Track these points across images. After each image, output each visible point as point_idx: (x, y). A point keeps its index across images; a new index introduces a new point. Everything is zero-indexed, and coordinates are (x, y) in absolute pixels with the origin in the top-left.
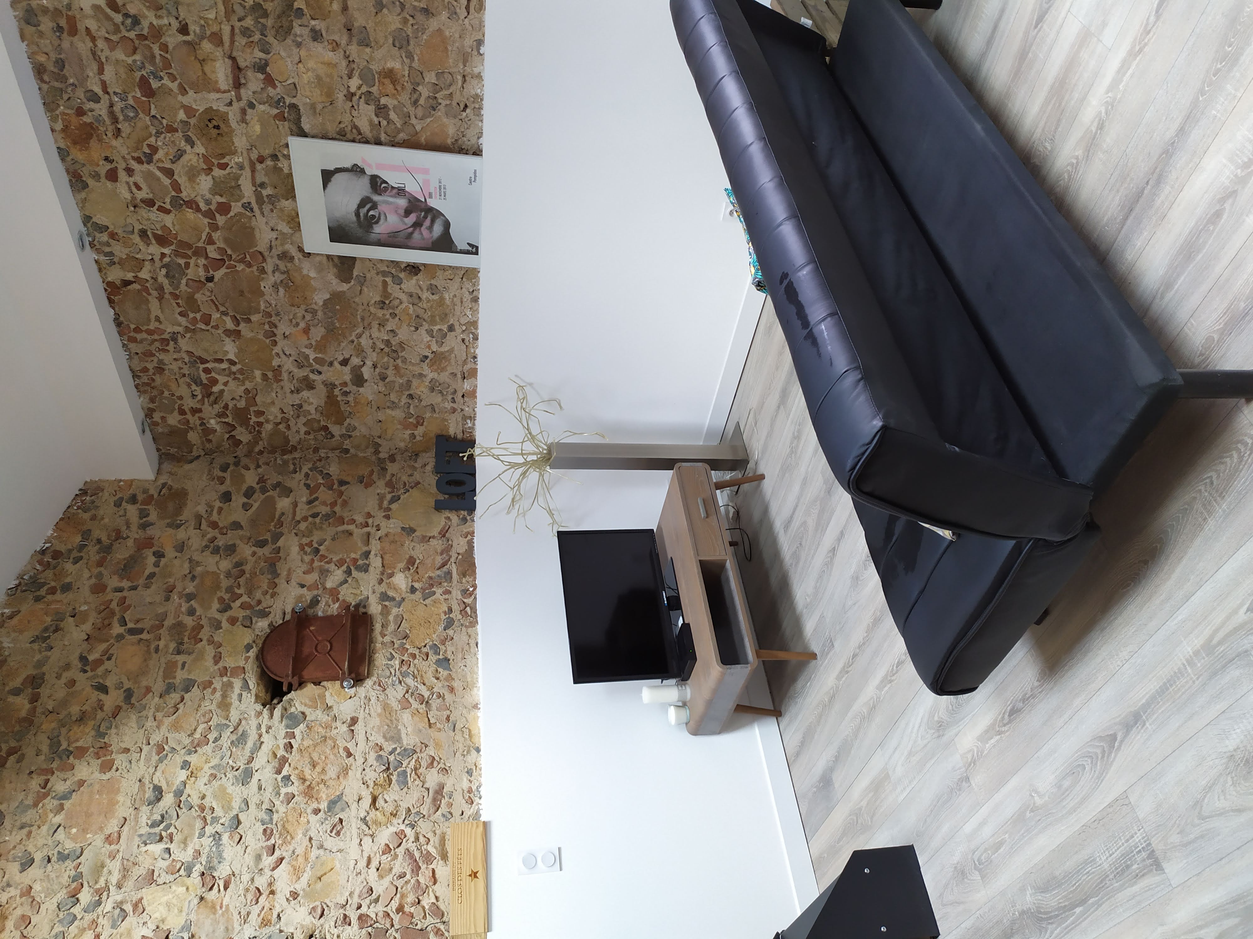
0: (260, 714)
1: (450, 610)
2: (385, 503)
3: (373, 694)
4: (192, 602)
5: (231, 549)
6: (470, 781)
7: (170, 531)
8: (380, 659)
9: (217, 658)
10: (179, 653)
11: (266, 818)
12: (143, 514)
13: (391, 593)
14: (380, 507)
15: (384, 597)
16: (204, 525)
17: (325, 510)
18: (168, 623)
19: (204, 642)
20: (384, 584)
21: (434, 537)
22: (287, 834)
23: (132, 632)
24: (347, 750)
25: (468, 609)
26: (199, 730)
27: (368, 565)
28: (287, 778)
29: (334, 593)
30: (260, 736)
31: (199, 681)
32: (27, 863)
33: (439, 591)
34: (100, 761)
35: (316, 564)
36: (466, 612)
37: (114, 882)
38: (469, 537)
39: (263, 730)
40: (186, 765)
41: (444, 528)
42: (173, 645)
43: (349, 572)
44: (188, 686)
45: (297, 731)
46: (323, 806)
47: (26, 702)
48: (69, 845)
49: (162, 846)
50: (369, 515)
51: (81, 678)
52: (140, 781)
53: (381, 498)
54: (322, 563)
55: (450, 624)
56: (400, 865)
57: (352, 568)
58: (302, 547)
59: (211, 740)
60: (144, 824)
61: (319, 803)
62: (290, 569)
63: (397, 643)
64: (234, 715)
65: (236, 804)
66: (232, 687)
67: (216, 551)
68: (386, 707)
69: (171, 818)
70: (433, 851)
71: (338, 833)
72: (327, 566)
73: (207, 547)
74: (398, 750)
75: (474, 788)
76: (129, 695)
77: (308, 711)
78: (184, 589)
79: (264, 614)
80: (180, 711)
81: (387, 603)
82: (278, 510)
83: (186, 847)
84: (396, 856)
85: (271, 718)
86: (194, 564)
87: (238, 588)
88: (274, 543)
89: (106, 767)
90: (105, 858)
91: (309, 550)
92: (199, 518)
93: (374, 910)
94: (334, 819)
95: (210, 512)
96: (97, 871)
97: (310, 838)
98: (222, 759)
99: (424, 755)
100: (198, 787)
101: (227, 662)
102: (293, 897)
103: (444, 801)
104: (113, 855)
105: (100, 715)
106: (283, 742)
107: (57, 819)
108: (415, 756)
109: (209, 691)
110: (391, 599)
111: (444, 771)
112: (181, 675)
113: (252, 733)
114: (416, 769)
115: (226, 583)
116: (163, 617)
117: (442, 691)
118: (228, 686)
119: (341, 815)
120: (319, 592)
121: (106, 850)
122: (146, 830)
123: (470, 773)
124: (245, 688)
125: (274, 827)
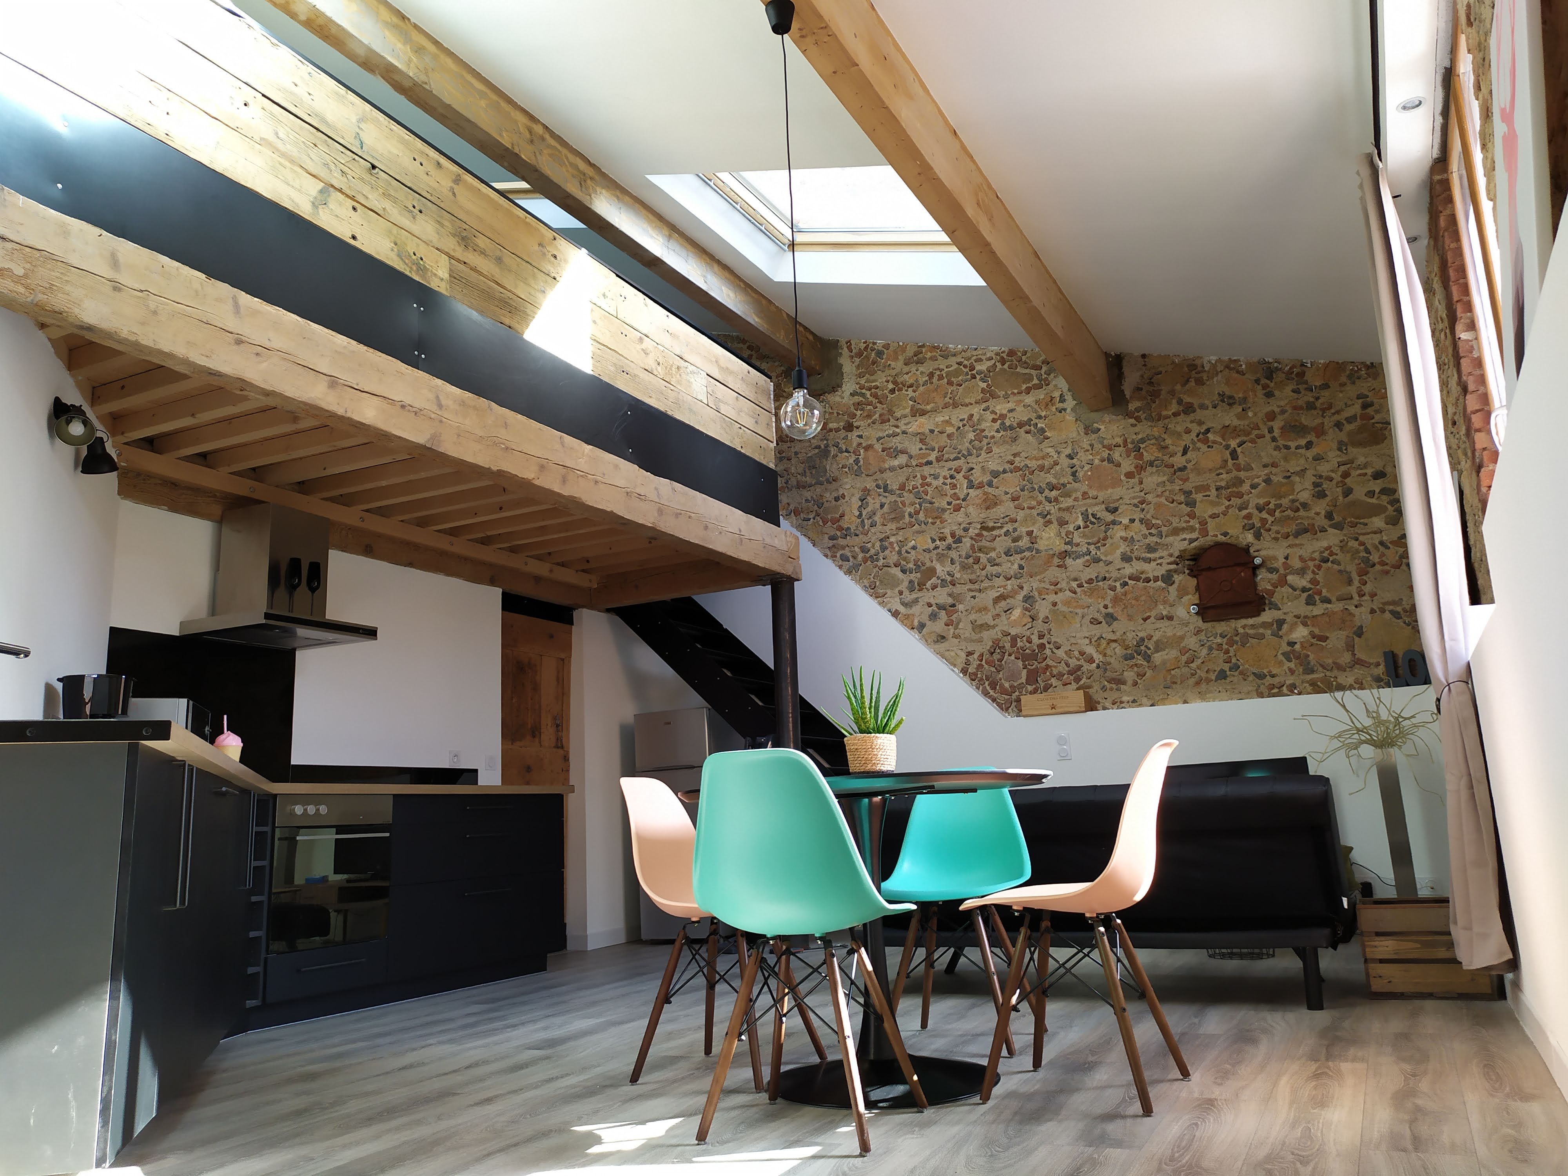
0: (1171, 555)
1: (1273, 676)
2: (1391, 607)
3: (1192, 627)
4: (1264, 484)
5: (1321, 495)
6: (1128, 702)
7: (1335, 446)
8: (1222, 627)
9: (1214, 516)
10: (1217, 490)
11: (1099, 579)
12: (1349, 420)
13: (1285, 626)
14: (1384, 604)
15: (1280, 623)
16: (1343, 468)
17: (1375, 557)
18: (1242, 474)
19: (1228, 503)
20: (1296, 620)
21: (1354, 654)
22: (1091, 592)
23: (1234, 454)
24: (1149, 617)
25: (1276, 690)
26: (1158, 522)
27: (1314, 604)
28: (1125, 584)
29: (1283, 582)
30: (1154, 560)
31: (1195, 509)
32: (1070, 457)
33: (1292, 665)
34: (1134, 470)
35: (1311, 564)
36: (1273, 689)
37: (1061, 506)
38: (1357, 686)
39: (1159, 561)
40: (1132, 521)
41: (1366, 662)
42: (1223, 484)
43: (1304, 590)
44: (1191, 504)
45: (1159, 583)
46: (1110, 610)
47: (1173, 411)
48: (1080, 474)
49: (1082, 524)
50: (1373, 595)
51: (1193, 435)
52: (1121, 498)
54: (1312, 568)
55: (1260, 676)
56: (1073, 662)
57: (1310, 592)
58: (1328, 548)
59: (1150, 531)
60: (1094, 509)
61: (1112, 607)
62: (1303, 544)
63: (1237, 638)
64: (1171, 539)
65: (1109, 558)
66: (1191, 533)
67: (1316, 485)
68: (1182, 638)
69: (1099, 523)
70: (1082, 682)
71: (1091, 623)
72: (1310, 572)
73: (1321, 477)
74: (1149, 652)
75: (1123, 705)
76: (1183, 469)
77: (1175, 586)
78: (1275, 475)
79: (1258, 536)
80: (1171, 505)
81: (1275, 625)
82: (1370, 520)
83: (1082, 537)
84: (1079, 660)
85: (1168, 564)
86: (1302, 473)
87: (1281, 512)
88: (1331, 526)
89: (1129, 475)
90: (1074, 496)
91: (1326, 554)
92: (1352, 462)
93: (1048, 652)
94: (1101, 619)
95: (1359, 467)
96: (1067, 495)
97: (1089, 607)
98: (1138, 541)
99: (1146, 669)
100: (1118, 532)
101: (1211, 525)
102: (1055, 604)
103: (1114, 686)
104: (1076, 499)
105: (1166, 458)
106: (1151, 576)
107: (1097, 462)
108: (1145, 663)
109: (1187, 518)
110: (1280, 628)
111: (1135, 684)
112: (1199, 497)
113: (1157, 555)
114: (1136, 665)
115: (1285, 502)
116: (1248, 468)
117: (1197, 676)
118: (1192, 529)
119: (1104, 622)
120: (1282, 571)
121: (1079, 494)
122: (1090, 511)
123: (1134, 701)
124: (1191, 541)
125: (1095, 584)
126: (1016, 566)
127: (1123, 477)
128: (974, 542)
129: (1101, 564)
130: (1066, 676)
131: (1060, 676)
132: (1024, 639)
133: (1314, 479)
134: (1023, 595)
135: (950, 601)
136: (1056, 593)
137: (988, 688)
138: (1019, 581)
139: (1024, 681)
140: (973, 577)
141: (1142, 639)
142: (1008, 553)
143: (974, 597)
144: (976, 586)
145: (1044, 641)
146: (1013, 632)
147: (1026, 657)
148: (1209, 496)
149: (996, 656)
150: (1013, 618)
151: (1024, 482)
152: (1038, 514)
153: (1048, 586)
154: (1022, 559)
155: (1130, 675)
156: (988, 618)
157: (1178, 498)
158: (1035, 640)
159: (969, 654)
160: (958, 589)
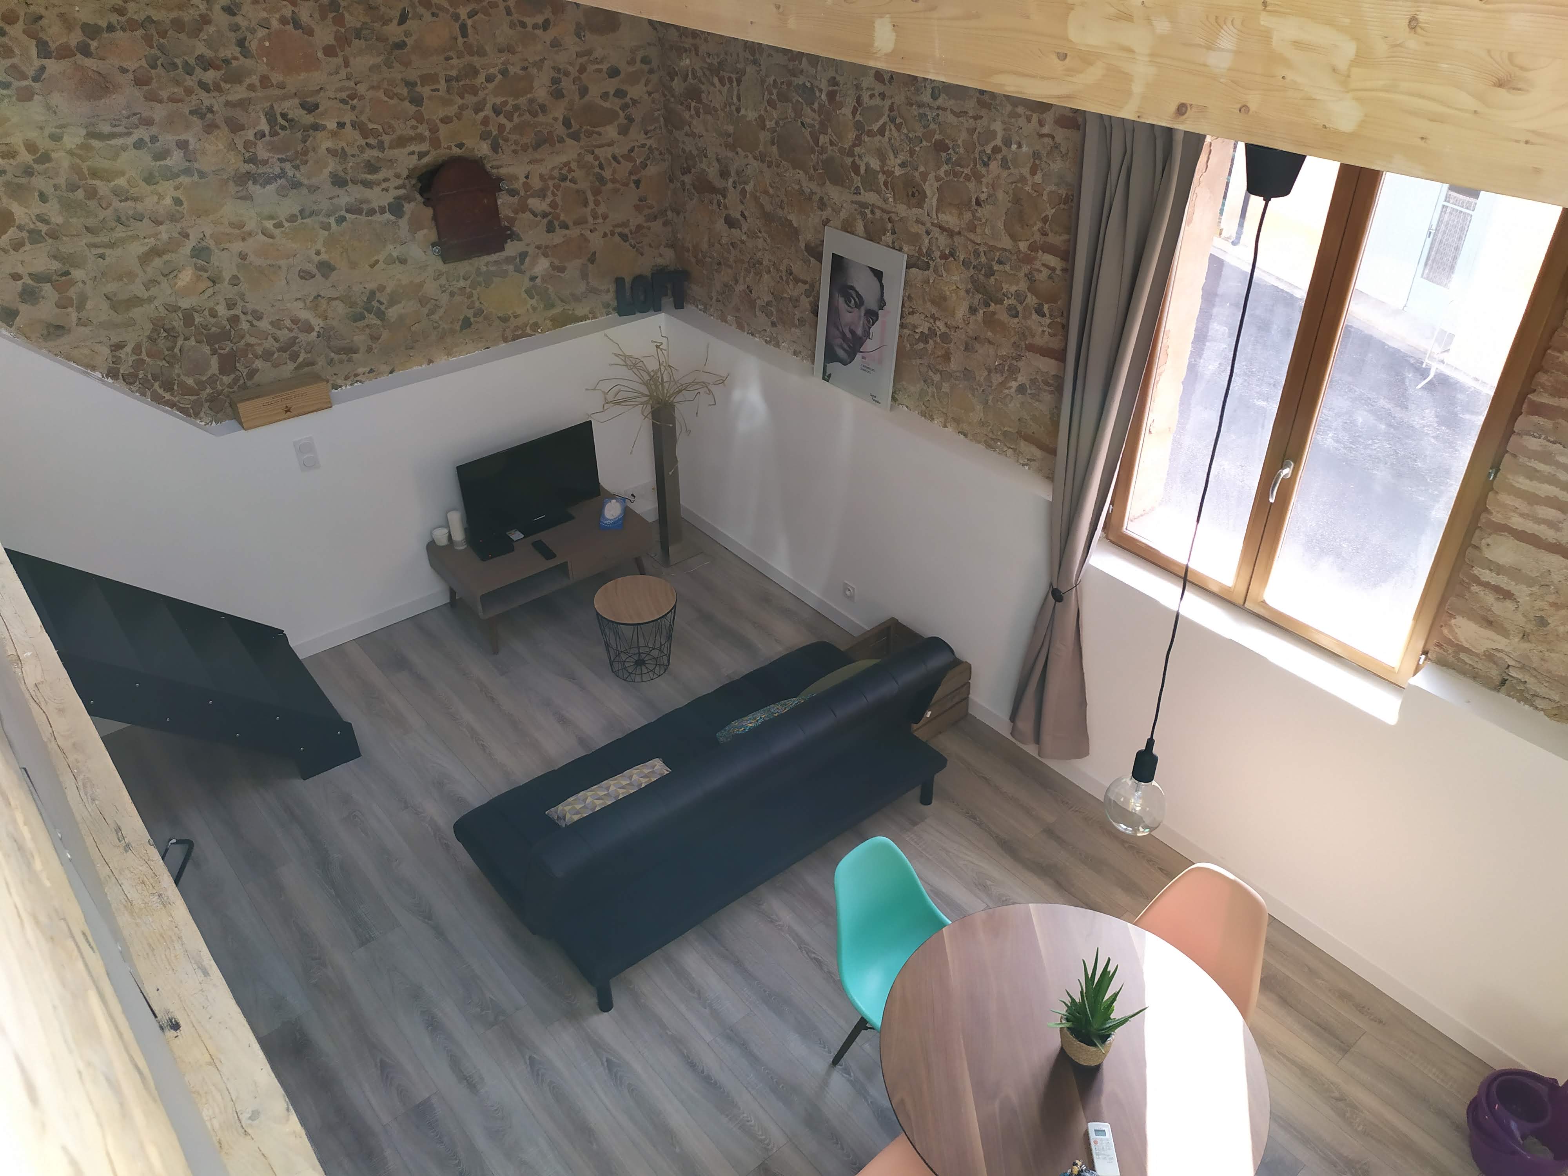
0: (398, 176)
1: (516, 317)
2: (619, 230)
3: (431, 270)
4: (500, 76)
5: (558, 94)
6: (364, 374)
8: (464, 267)
9: (446, 120)
10: (447, 81)
11: (307, 213)
13: (527, 260)
14: (614, 226)
15: (523, 256)
16: (580, 60)
17: (607, 174)
18: (476, 61)
19: (460, 102)
20: (537, 251)
21: (588, 283)
22: (295, 234)
23: (463, 28)
24: (377, 262)
25: (520, 332)
26: (376, 127)
27: (554, 231)
28: (342, 219)
29: (523, 207)
30: (379, 184)
31: (422, 109)
33: (534, 302)
34: (334, 42)
35: (551, 183)
36: (517, 331)
37: (230, 98)
38: (590, 316)
39: (384, 185)
40: (341, 125)
41: (598, 290)
42: (454, 73)
43: (545, 215)
44: (417, 101)
45: (388, 216)
46: (324, 257)
48: (253, 46)
49: (266, 129)
50: (605, 217)
52: (321, 89)
53: (625, 224)
54: (552, 188)
55: (504, 319)
56: (284, 335)
57: (550, 217)
58: (567, 164)
59: (368, 141)
60: (282, 106)
61: (326, 252)
62: (543, 160)
63: (481, 279)
64: (395, 152)
65: (314, 181)
66: (420, 143)
67: (555, 81)
68: (421, 285)
69: (292, 127)
70: (300, 359)
71: (302, 277)
73: (559, 71)
74: (383, 308)
75: (358, 378)
76: (401, 45)
77: (406, 217)
78: (512, 64)
79: (495, 148)
80: (392, 102)
81: (517, 259)
82: (604, 128)
83: (269, 151)
84: (290, 330)
85: (396, 188)
86: (539, 65)
87: (520, 116)
88: (569, 136)
89: (329, 51)
90: (248, 81)
91: (564, 172)
92: (589, 53)
93: (245, 326)
94: (314, 271)
95: (596, 61)
96: (235, 78)
97: (295, 256)
98: (353, 156)
99: (382, 329)
100: (325, 143)
101: (443, 131)
102: (243, 256)
103: (344, 357)
104: (251, 87)
105: (377, 26)
106: (375, 205)
107: (275, 24)
108: (379, 322)
109: (413, 122)
110: (522, 262)
111: (370, 350)
112: (426, 91)
113: (380, 176)
114: (367, 326)
115: (522, 101)
116: (481, 53)
117: (440, 330)
118: (420, 138)
119: (318, 276)
120: (522, 193)
121: (255, 79)
122: (278, 110)
123: (371, 371)
124: (421, 155)
125: (299, 221)
126: (168, 201)
127: (320, 54)
128: (78, 161)
129: (305, 191)
130: (276, 356)
131: (267, 355)
132: (206, 313)
133: (553, 74)
134: (191, 247)
135: (55, 265)
136: (244, 239)
137: (161, 391)
138: (179, 225)
139: (217, 372)
140: (91, 222)
141: (373, 293)
142: (149, 180)
143: (102, 256)
144: (103, 238)
145: (237, 311)
146: (185, 304)
147: (214, 340)
148: (438, 90)
149: (162, 344)
150: (180, 284)
151: (153, 52)
152: (192, 112)
153: (229, 230)
154: (176, 188)
155: (360, 339)
156: (137, 289)
157: (400, 91)
158: (222, 310)
159: (118, 347)
160: (67, 246)
